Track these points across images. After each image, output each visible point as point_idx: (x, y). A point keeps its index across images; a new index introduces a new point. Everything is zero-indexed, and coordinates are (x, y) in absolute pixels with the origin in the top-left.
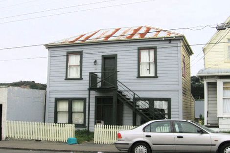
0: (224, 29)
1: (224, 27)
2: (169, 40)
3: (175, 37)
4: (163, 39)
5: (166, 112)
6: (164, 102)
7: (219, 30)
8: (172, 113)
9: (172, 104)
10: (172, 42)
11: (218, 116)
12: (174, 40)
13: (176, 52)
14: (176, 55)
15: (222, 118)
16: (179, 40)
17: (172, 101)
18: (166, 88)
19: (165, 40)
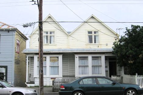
0: (27, 27)
1: (27, 26)
2: (8, 31)
3: (11, 29)
4: (4, 30)
5: (5, 74)
6: (3, 68)
7: (24, 27)
8: (8, 75)
9: (8, 70)
10: (10, 32)
11: (34, 77)
12: (11, 31)
13: (12, 38)
14: (12, 40)
15: (36, 78)
16: (14, 31)
17: (8, 68)
18: (5, 60)
19: (5, 31)
